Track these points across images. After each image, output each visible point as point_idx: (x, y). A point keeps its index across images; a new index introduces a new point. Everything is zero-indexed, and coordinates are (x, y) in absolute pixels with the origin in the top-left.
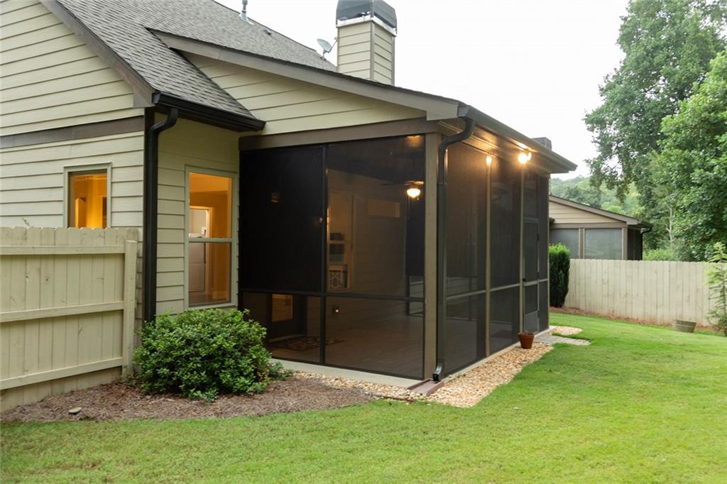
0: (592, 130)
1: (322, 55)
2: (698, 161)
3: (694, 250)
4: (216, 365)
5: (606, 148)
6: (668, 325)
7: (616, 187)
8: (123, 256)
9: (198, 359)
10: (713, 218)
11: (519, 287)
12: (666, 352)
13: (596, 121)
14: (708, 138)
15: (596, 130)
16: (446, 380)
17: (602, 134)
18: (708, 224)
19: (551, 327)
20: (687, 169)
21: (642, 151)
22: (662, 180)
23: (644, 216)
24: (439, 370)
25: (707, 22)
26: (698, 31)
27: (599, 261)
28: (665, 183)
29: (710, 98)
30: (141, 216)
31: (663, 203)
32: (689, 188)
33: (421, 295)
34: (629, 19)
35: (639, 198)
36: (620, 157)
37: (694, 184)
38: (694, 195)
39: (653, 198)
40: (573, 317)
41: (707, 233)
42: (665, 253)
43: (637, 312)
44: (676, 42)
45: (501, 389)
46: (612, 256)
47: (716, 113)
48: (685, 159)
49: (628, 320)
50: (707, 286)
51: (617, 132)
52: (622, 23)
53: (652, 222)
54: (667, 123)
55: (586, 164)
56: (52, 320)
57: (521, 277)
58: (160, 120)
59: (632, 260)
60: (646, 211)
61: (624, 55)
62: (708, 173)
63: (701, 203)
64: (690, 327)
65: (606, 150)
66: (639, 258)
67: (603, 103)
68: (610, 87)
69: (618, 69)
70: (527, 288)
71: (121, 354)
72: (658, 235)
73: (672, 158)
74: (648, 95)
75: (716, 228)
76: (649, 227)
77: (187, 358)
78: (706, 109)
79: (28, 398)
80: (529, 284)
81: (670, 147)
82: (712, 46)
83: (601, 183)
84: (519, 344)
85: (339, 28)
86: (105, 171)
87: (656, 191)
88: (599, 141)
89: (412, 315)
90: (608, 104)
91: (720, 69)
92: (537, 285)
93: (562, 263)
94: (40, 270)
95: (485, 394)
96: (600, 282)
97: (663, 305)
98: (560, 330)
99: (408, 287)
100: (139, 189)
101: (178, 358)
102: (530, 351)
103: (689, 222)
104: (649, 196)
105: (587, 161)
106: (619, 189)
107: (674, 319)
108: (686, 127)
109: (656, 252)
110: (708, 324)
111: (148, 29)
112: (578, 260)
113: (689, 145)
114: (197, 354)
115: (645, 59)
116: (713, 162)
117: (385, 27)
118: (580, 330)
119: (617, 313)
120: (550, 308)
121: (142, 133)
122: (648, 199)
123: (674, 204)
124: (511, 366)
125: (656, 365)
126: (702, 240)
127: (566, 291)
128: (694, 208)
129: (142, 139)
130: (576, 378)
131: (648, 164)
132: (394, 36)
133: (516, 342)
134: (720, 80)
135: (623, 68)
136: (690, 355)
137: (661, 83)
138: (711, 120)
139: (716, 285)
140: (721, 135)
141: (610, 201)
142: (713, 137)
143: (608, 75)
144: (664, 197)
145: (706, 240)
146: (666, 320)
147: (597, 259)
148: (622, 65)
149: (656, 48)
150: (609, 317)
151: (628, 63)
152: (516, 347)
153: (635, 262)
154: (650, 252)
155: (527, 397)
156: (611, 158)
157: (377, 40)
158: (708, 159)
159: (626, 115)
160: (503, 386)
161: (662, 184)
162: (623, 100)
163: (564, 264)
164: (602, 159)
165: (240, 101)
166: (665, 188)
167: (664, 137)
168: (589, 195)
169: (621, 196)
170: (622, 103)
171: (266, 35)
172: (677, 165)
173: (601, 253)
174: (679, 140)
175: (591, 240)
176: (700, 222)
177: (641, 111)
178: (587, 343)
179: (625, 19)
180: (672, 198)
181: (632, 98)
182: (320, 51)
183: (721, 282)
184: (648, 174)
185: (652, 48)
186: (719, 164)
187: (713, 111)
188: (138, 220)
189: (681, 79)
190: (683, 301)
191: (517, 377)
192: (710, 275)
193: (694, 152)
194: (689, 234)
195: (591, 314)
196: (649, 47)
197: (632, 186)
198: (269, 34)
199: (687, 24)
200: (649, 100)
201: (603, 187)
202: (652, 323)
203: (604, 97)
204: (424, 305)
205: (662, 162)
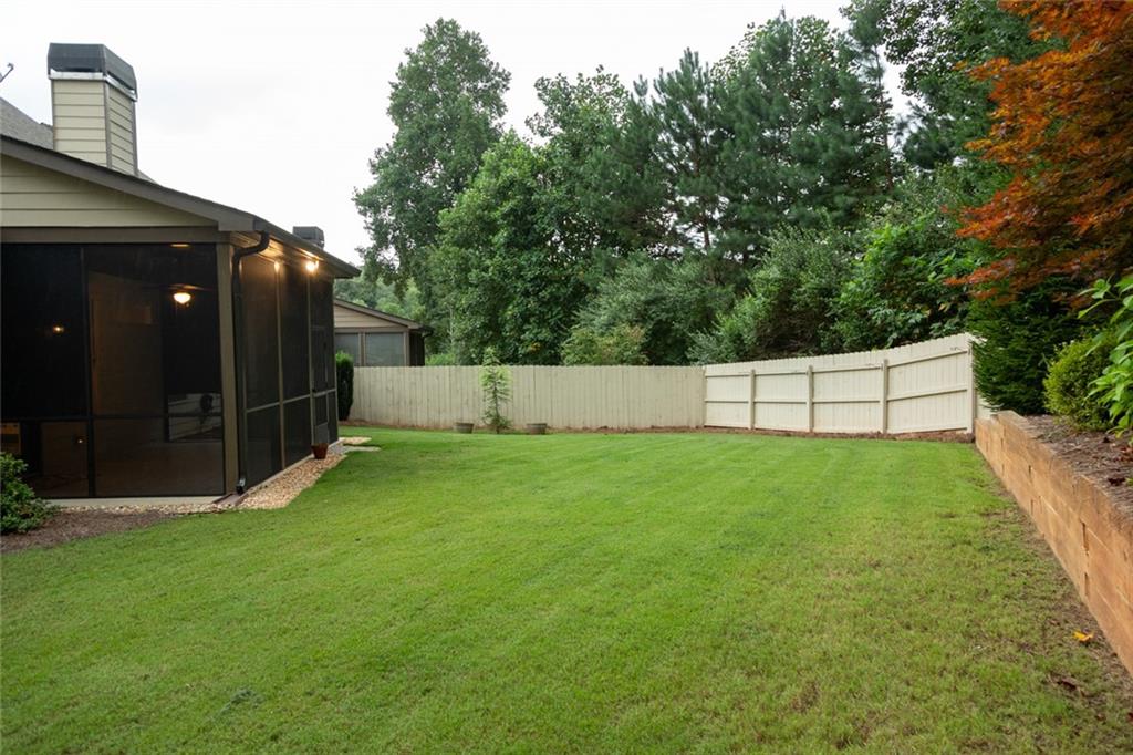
0: (365, 215)
2: (474, 261)
3: (473, 353)
5: (381, 235)
6: (450, 429)
7: (394, 283)
10: (490, 320)
11: (308, 399)
12: (447, 449)
13: (367, 202)
14: (483, 236)
15: (368, 213)
16: (249, 492)
17: (376, 220)
18: (484, 326)
19: (341, 439)
20: (464, 269)
21: (420, 241)
22: (441, 278)
23: (424, 316)
24: (242, 483)
25: (480, 108)
26: (470, 117)
28: (444, 281)
29: (483, 196)
31: (443, 303)
32: (467, 289)
33: (219, 410)
34: (400, 87)
35: (420, 297)
36: (397, 248)
37: (471, 285)
38: (473, 295)
39: (433, 297)
40: (360, 430)
41: (485, 336)
42: (447, 357)
43: (421, 418)
44: (451, 125)
45: (306, 492)
46: (394, 362)
47: (489, 211)
48: (463, 258)
49: (413, 428)
50: (482, 389)
51: (393, 218)
52: (393, 90)
53: (433, 323)
54: (445, 217)
55: (358, 253)
57: (311, 387)
59: (415, 366)
60: (426, 311)
61: (396, 129)
62: (483, 274)
63: (479, 304)
64: (468, 428)
65: (381, 239)
66: (422, 364)
67: (376, 182)
68: (384, 165)
69: (391, 144)
70: (317, 399)
72: (439, 338)
73: (451, 255)
74: (424, 180)
75: (494, 331)
76: (431, 331)
78: (480, 207)
80: (319, 394)
81: (447, 243)
82: (485, 136)
83: (377, 278)
84: (312, 456)
85: (54, 81)
87: (436, 289)
88: (373, 227)
89: (172, 442)
90: (381, 185)
91: (491, 165)
92: (325, 396)
93: (346, 372)
95: (292, 498)
96: (384, 391)
97: (445, 410)
98: (349, 440)
99: (166, 406)
102: (325, 461)
103: (468, 324)
104: (429, 294)
105: (360, 251)
106: (397, 285)
107: (455, 421)
108: (462, 222)
109: (439, 357)
110: (484, 424)
112: (361, 368)
113: (465, 242)
115: (419, 138)
116: (488, 262)
117: (123, 89)
118: (369, 439)
119: (402, 422)
120: (339, 422)
122: (428, 298)
123: (454, 304)
124: (309, 474)
125: (439, 458)
126: (480, 343)
127: (350, 401)
128: (474, 310)
130: (373, 475)
131: (427, 258)
132: (134, 101)
133: (310, 454)
134: (492, 178)
135: (396, 145)
136: (467, 449)
137: (437, 168)
138: (485, 218)
139: (488, 387)
140: (494, 235)
141: (386, 296)
142: (487, 236)
143: (380, 150)
144: (444, 296)
145: (484, 343)
146: (449, 424)
147: (380, 366)
148: (395, 140)
149: (430, 127)
150: (397, 426)
151: (401, 140)
152: (310, 459)
153: (418, 368)
154: (432, 357)
155: (333, 494)
156: (387, 248)
157: (112, 105)
158: (483, 259)
159: (402, 200)
160: (308, 489)
161: (441, 282)
162: (398, 182)
163: (348, 372)
164: (377, 248)
166: (444, 286)
167: (442, 232)
168: (363, 290)
169: (400, 292)
170: (397, 185)
172: (455, 263)
174: (456, 237)
175: (372, 345)
176: (478, 324)
177: (417, 198)
178: (377, 449)
179: (396, 87)
180: (451, 297)
181: (408, 181)
183: (492, 384)
184: (427, 270)
185: (426, 127)
186: (493, 265)
187: (486, 209)
189: (456, 167)
190: (462, 405)
191: (318, 482)
192: (484, 377)
193: (471, 250)
194: (468, 337)
195: (377, 425)
196: (423, 125)
197: (411, 281)
199: (459, 107)
200: (426, 185)
201: (380, 281)
202: (436, 428)
203: (376, 176)
204: (223, 420)
205: (442, 257)
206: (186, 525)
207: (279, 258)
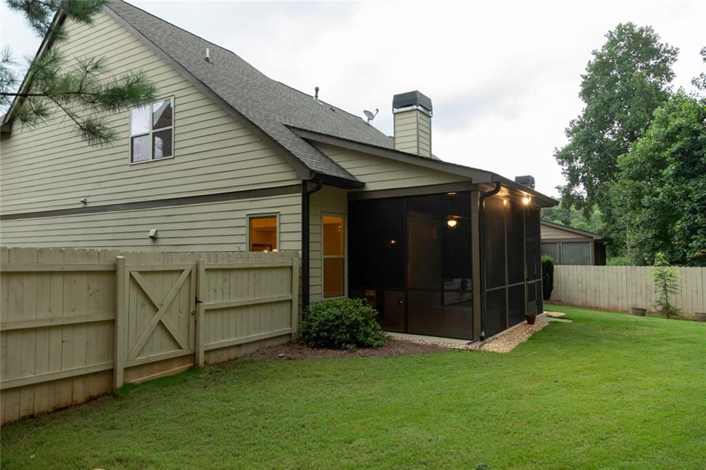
0: (563, 164)
1: (367, 121)
2: (647, 190)
3: (646, 256)
4: (355, 331)
5: (573, 177)
6: (627, 312)
7: (583, 208)
8: (292, 267)
9: (344, 327)
10: (660, 232)
11: (524, 285)
12: (624, 326)
13: (565, 156)
14: (654, 171)
15: (565, 163)
16: (487, 340)
17: (570, 167)
18: (656, 237)
19: (545, 312)
20: (638, 195)
21: (602, 179)
22: (619, 203)
23: (606, 230)
24: (483, 334)
25: (652, 79)
26: (643, 87)
27: (575, 266)
28: (622, 205)
29: (654, 141)
30: (300, 243)
31: (621, 220)
32: (641, 210)
33: (471, 289)
34: (589, 77)
35: (602, 217)
36: (585, 184)
37: (644, 207)
38: (645, 214)
39: (613, 217)
40: (558, 307)
41: (656, 244)
42: (624, 259)
43: (603, 303)
44: (627, 95)
45: (522, 344)
46: (583, 262)
47: (659, 152)
48: (637, 188)
49: (597, 308)
50: (654, 283)
51: (582, 165)
52: (583, 80)
53: (613, 235)
54: (621, 160)
55: (557, 190)
56: (247, 306)
57: (526, 277)
58: (310, 187)
59: (599, 265)
60: (607, 227)
61: (585, 105)
62: (654, 198)
63: (650, 221)
64: (642, 312)
65: (574, 180)
66: (604, 264)
68: (576, 130)
69: (582, 116)
70: (529, 285)
71: (291, 326)
72: (618, 246)
73: (627, 187)
74: (606, 136)
75: (664, 240)
76: (611, 241)
77: (338, 327)
78: (651, 150)
79: (251, 350)
80: (530, 282)
81: (625, 178)
82: (656, 98)
83: (571, 205)
84: (526, 322)
85: (395, 114)
86: (275, 217)
87: (615, 211)
88: (568, 172)
89: (446, 306)
90: (574, 144)
91: (661, 118)
92: (534, 283)
94: (254, 276)
95: (513, 347)
96: (575, 281)
97: (622, 298)
98: (550, 313)
99: (443, 285)
100: (299, 227)
101: (331, 326)
102: (534, 326)
103: (641, 235)
104: (610, 215)
105: (559, 188)
106: (585, 210)
107: (631, 306)
108: (636, 162)
109: (618, 259)
110: (655, 310)
111: (286, 126)
112: (559, 266)
113: (639, 176)
114: (344, 324)
115: (602, 108)
116: (658, 190)
117: (426, 112)
118: (564, 314)
119: (589, 304)
120: (543, 301)
121: (301, 194)
122: (609, 217)
123: (630, 221)
124: (524, 333)
125: (618, 332)
126: (652, 249)
127: (551, 288)
128: (646, 225)
129: (300, 198)
130: (567, 339)
131: (608, 190)
132: (430, 117)
133: (524, 320)
134: (662, 127)
135: (585, 115)
136: (641, 327)
137: (616, 126)
138: (656, 158)
139: (659, 282)
140: (664, 169)
141: (577, 217)
142: (658, 170)
143: (573, 121)
144: (622, 216)
145: (655, 250)
146: (625, 308)
147: (572, 265)
148: (584, 113)
149: (611, 100)
150: (585, 306)
151: (589, 112)
152: (525, 324)
153: (601, 267)
154: (612, 259)
155: (539, 348)
156: (578, 185)
157: (421, 121)
158: (654, 187)
159: (589, 152)
161: (619, 206)
162: (586, 140)
163: (550, 268)
164: (571, 186)
165: (348, 170)
166: (621, 209)
167: (620, 171)
168: (560, 214)
169: (587, 214)
170: (585, 143)
171: (332, 112)
172: (630, 192)
173: (573, 261)
174: (631, 173)
175: (567, 251)
176: (650, 235)
177: (601, 149)
178: (570, 321)
179: (586, 77)
180: (627, 216)
181: (594, 139)
182: (365, 118)
183: (663, 280)
184: (608, 198)
185: (608, 100)
186: (663, 191)
187: (657, 151)
188: (298, 246)
189: (631, 124)
190: (636, 295)
191: (530, 339)
192: (654, 275)
193: (644, 182)
194: (641, 245)
195: (571, 305)
196: (605, 99)
197: (595, 207)
198: (334, 111)
199: (634, 81)
200: (607, 139)
201: (573, 208)
202: (615, 310)
203: (570, 138)
204: (473, 295)
205: (619, 189)
206: (452, 355)
207: (507, 197)
